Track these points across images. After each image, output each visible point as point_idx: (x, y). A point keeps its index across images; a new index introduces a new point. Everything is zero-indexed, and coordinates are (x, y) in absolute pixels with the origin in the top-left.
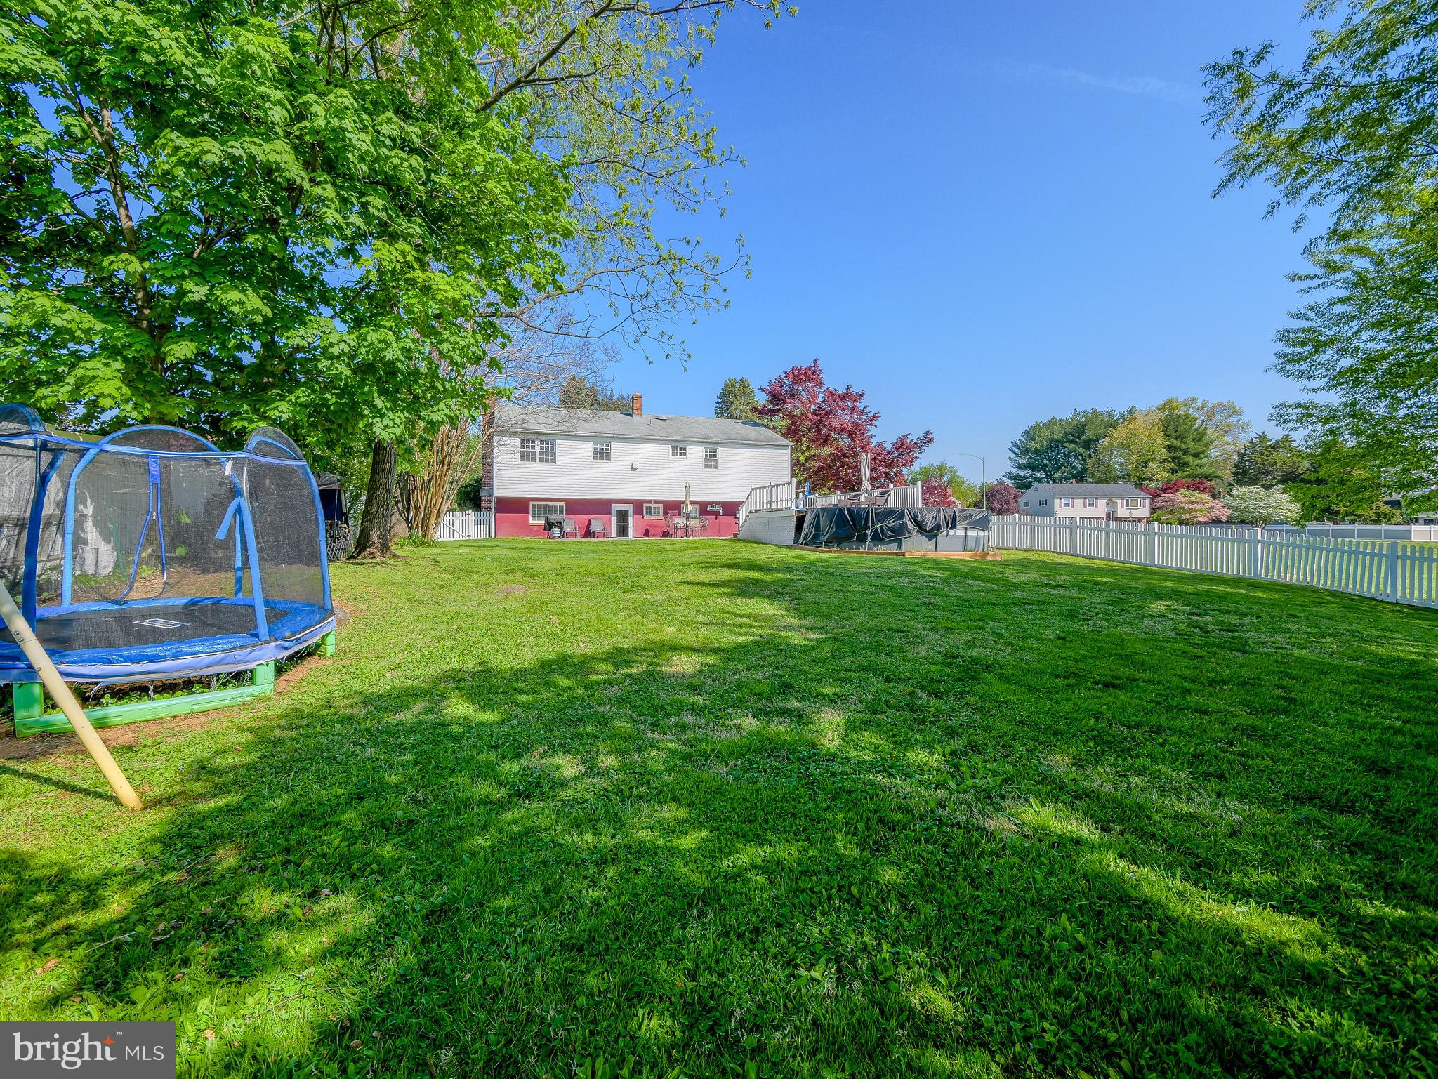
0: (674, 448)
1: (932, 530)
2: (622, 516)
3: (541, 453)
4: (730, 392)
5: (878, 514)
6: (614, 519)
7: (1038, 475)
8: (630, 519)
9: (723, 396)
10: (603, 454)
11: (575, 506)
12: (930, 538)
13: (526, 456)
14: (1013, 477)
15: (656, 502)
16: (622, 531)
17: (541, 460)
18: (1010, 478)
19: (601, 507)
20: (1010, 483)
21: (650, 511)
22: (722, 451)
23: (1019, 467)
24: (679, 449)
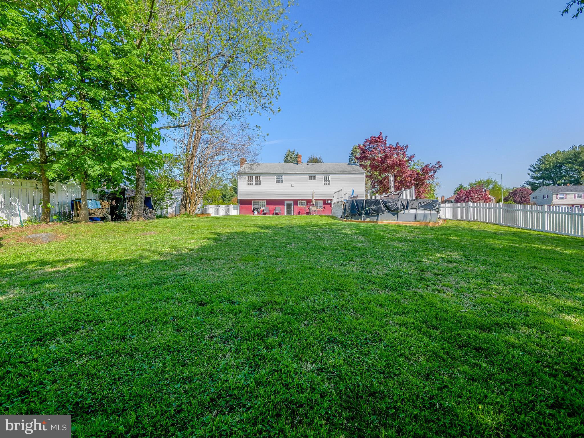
0: (310, 176)
1: (395, 210)
2: (289, 206)
3: (256, 181)
4: (354, 151)
5: (368, 203)
6: (285, 207)
7: (547, 182)
8: (292, 207)
9: (352, 154)
10: (280, 181)
11: (270, 202)
12: (394, 214)
13: (250, 182)
14: (531, 184)
15: (302, 200)
16: (289, 212)
17: (256, 184)
18: (529, 184)
19: (280, 202)
20: (529, 187)
21: (301, 203)
22: (332, 177)
23: (535, 178)
24: (312, 177)
